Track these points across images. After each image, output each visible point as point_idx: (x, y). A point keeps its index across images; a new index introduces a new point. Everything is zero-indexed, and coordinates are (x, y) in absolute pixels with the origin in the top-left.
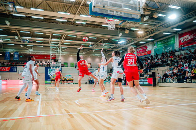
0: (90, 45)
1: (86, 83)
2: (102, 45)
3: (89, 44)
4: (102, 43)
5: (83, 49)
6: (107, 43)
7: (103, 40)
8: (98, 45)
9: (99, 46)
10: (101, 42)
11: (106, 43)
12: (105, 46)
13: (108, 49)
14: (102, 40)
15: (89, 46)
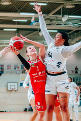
0: (32, 20)
1: (26, 110)
2: (61, 20)
3: (31, 18)
4: (61, 16)
5: (17, 31)
6: (73, 15)
7: (63, 8)
8: (51, 20)
9: (53, 22)
10: (58, 13)
11: (70, 14)
12: (68, 21)
13: (75, 29)
14: (61, 7)
15: (29, 23)
